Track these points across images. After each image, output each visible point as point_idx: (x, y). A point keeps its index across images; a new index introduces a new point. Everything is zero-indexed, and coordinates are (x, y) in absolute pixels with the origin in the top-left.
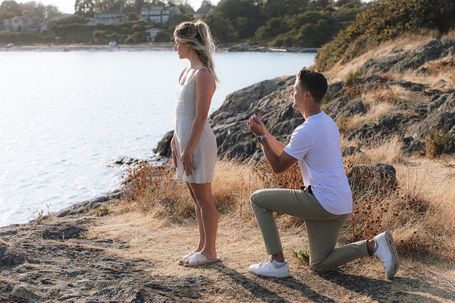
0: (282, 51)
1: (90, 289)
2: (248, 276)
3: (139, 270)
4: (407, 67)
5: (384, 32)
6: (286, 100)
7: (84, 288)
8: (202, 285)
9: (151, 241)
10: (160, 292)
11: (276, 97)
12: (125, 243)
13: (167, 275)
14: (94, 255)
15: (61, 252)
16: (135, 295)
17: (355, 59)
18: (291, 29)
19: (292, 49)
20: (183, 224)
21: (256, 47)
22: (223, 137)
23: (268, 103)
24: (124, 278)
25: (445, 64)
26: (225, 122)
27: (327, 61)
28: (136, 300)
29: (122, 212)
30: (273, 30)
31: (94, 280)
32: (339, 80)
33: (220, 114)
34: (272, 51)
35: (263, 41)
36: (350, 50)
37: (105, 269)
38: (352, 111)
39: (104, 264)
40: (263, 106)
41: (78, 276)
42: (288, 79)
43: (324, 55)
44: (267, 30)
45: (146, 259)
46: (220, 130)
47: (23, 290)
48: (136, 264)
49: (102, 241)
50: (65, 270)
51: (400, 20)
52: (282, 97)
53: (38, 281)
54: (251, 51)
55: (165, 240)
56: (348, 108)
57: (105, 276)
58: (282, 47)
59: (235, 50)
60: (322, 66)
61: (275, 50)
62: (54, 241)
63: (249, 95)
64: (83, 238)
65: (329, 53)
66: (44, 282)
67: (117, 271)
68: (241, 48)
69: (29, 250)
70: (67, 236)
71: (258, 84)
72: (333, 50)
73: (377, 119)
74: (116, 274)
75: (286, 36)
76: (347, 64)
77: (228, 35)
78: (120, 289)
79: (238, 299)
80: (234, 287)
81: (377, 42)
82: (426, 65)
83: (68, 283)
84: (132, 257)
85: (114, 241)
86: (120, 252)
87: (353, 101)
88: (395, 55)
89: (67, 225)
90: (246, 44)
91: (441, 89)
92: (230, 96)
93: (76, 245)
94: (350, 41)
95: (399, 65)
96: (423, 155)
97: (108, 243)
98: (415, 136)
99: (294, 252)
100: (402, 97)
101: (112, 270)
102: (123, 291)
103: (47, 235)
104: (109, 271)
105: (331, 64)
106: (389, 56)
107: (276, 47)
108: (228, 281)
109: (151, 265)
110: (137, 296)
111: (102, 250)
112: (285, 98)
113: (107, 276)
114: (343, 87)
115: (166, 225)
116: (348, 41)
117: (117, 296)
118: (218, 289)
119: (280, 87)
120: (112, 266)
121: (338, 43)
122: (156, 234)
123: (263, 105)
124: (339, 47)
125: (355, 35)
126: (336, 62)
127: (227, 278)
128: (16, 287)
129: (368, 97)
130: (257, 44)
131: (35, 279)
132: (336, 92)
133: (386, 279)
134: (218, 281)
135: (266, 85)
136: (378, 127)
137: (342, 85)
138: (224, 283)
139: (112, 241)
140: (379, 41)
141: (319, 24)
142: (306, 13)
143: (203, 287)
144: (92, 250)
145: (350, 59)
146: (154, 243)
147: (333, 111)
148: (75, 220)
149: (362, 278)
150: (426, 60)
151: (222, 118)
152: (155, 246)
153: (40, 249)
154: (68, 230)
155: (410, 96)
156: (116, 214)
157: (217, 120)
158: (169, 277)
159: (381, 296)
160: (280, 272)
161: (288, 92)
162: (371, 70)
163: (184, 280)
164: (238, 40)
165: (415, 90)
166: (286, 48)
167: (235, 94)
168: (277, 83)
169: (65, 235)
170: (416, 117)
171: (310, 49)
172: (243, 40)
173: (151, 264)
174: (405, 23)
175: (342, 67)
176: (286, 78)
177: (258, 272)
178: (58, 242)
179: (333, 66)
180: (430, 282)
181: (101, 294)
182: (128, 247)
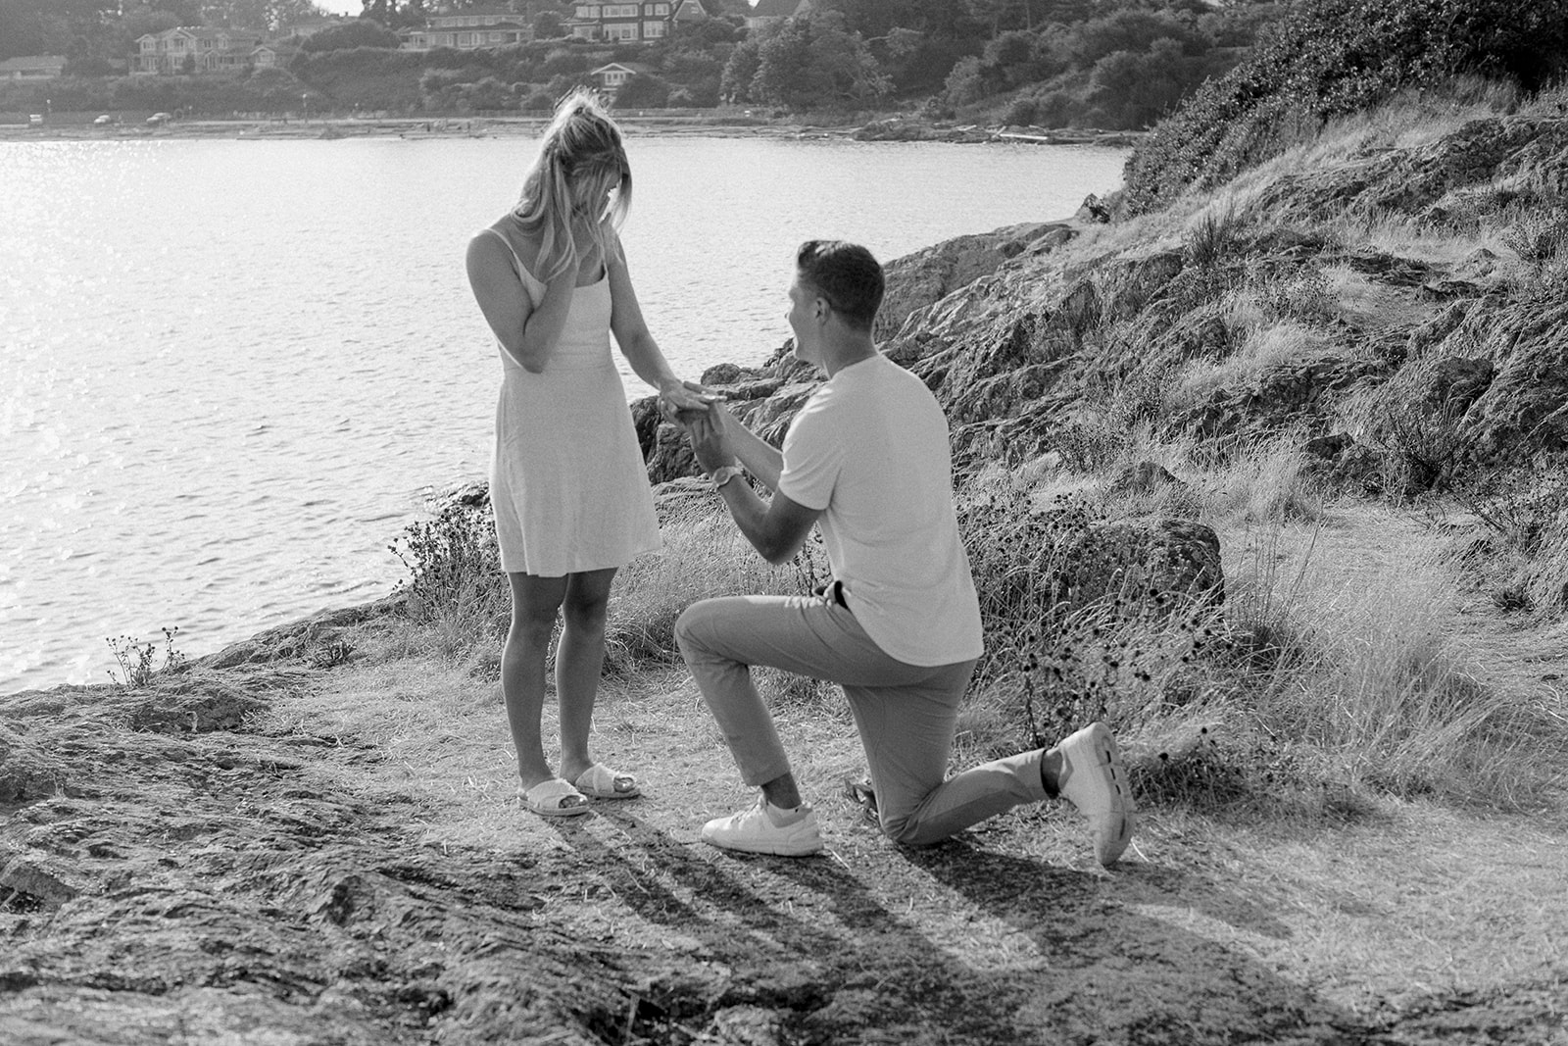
0: (1032, 141)
1: (222, 874)
2: (699, 851)
3: (388, 828)
4: (1389, 204)
5: (1339, 88)
6: (1017, 303)
7: (205, 869)
8: (554, 874)
9: (447, 746)
10: (413, 888)
11: (987, 293)
12: (370, 747)
13: (465, 842)
14: (262, 781)
15: (169, 767)
16: (331, 891)
17: (1245, 176)
18: (1063, 68)
21: (948, 127)
23: (961, 314)
24: (327, 847)
25: (1505, 198)
27: (1158, 178)
28: (331, 906)
29: (388, 657)
30: (1006, 70)
31: (236, 849)
32: (1175, 243)
34: (999, 140)
35: (971, 107)
36: (1232, 144)
37: (284, 822)
38: (1188, 348)
39: (282, 808)
40: (948, 322)
41: (199, 839)
42: (1036, 234)
43: (1152, 159)
44: (984, 72)
45: (415, 796)
47: (35, 871)
48: (385, 810)
49: (304, 742)
50: (168, 819)
51: (1393, 51)
52: (1006, 292)
53: (82, 848)
54: (932, 139)
55: (488, 743)
56: (1178, 338)
58: (1032, 126)
59: (878, 136)
60: (1142, 193)
61: (1011, 135)
62: (158, 737)
64: (252, 731)
65: (1168, 153)
66: (97, 852)
67: (317, 829)
68: (899, 128)
69: (80, 760)
70: (206, 725)
71: (935, 250)
72: (1181, 144)
73: (1258, 376)
74: (307, 835)
75: (1048, 90)
76: (1218, 190)
77: (856, 84)
78: (298, 876)
79: (646, 916)
81: (1319, 121)
82: (1448, 201)
83: (164, 855)
84: (377, 789)
85: (339, 741)
86: (346, 775)
87: (1196, 314)
88: (1362, 163)
89: (210, 692)
90: (916, 114)
91: (1477, 281)
93: (224, 748)
94: (1236, 113)
95: (1366, 198)
96: (1375, 491)
97: (320, 748)
98: (1357, 431)
99: (848, 783)
100: (1347, 304)
101: (304, 824)
102: (305, 882)
103: (145, 719)
104: (294, 828)
105: (1173, 189)
106: (1345, 166)
107: (1016, 127)
108: (634, 864)
110: (335, 896)
111: (293, 768)
112: (1016, 298)
113: (278, 838)
114: (1185, 266)
116: (1226, 113)
117: (288, 895)
118: (596, 888)
119: (1007, 261)
120: (308, 814)
121: (1196, 119)
122: (465, 724)
123: (945, 318)
124: (1198, 133)
125: (1249, 95)
126: (1186, 180)
127: (632, 856)
128: (14, 863)
129: (1240, 304)
130: (952, 116)
131: (74, 841)
132: (1162, 282)
133: (1096, 869)
134: (602, 864)
135: (962, 252)
136: (1257, 399)
137: (1182, 259)
138: (620, 870)
139: (334, 741)
140: (1325, 115)
141: (1155, 55)
142: (1115, 16)
143: (555, 878)
144: (263, 766)
145: (1230, 175)
146: (454, 750)
148: (248, 676)
149: (1028, 866)
150: (1449, 183)
152: (453, 761)
153: (111, 759)
154: (210, 705)
155: (1379, 301)
156: (371, 664)
158: (469, 848)
159: (1061, 914)
160: (789, 840)
161: (1027, 279)
162: (1280, 212)
163: (507, 858)
164: (889, 103)
165: (1398, 281)
166: (1046, 131)
168: (999, 245)
169: (201, 720)
170: (1375, 370)
172: (906, 102)
173: (428, 811)
174: (1409, 57)
175: (1203, 199)
176: (1029, 230)
177: (727, 842)
178: (167, 741)
179: (1177, 194)
180: (1217, 877)
181: (245, 889)
182: (375, 761)
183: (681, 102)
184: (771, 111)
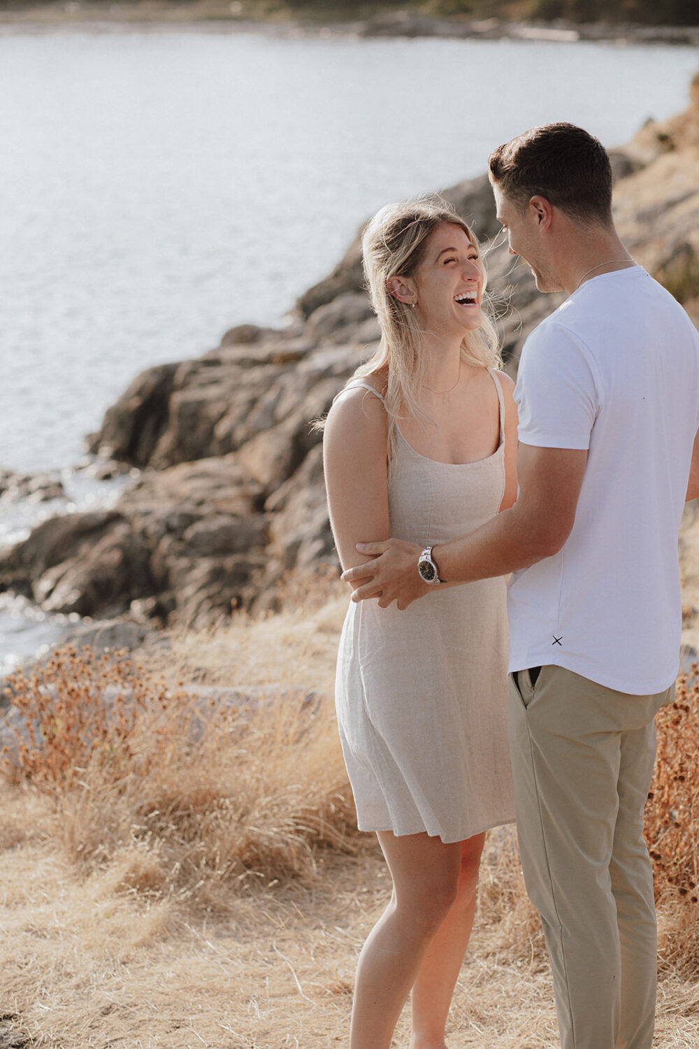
0: (560, 40)
19: (597, 29)
21: (463, 23)
54: (446, 36)
58: (560, 21)
59: (386, 32)
61: (534, 33)
68: (410, 23)
90: (425, 11)
130: (467, 10)
166: (577, 26)
184: (262, 6)
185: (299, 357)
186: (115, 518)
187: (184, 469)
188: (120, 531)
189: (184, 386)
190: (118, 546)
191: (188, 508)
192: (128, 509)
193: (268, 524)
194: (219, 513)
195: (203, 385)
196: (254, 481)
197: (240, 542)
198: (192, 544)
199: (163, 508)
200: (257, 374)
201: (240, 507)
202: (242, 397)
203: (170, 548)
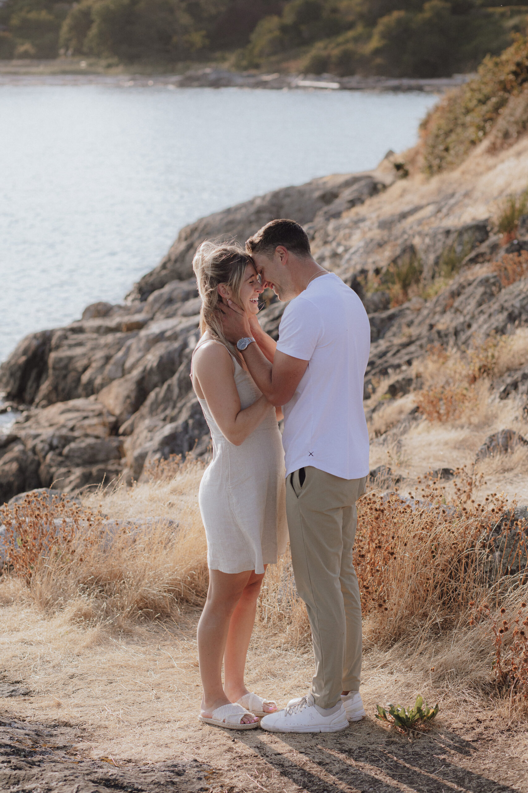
0: (326, 88)
3: (65, 746)
6: (340, 250)
8: (200, 779)
9: (74, 680)
13: (125, 756)
17: (524, 143)
18: (351, 26)
19: (354, 80)
20: (135, 639)
21: (253, 76)
22: (176, 355)
24: (47, 766)
26: (180, 312)
27: (449, 140)
30: (303, 27)
33: (167, 289)
34: (298, 87)
35: (273, 59)
36: (511, 115)
38: (512, 318)
43: (443, 122)
44: (284, 29)
45: (73, 722)
46: (168, 334)
48: (55, 732)
52: (330, 239)
54: (241, 86)
55: (105, 678)
56: (502, 309)
57: (10, 762)
58: (326, 75)
59: (196, 83)
60: (437, 151)
61: (307, 83)
63: (240, 228)
65: (456, 119)
67: (24, 750)
68: (213, 77)
72: (468, 111)
74: (24, 755)
75: (338, 45)
76: (503, 155)
77: (175, 39)
80: (264, 783)
84: (41, 716)
86: (13, 705)
87: (515, 288)
90: (226, 65)
92: (189, 230)
99: (378, 707)
101: (15, 747)
104: (10, 750)
105: (462, 148)
107: (311, 76)
108: (250, 770)
109: (86, 734)
112: (339, 244)
114: (491, 234)
115: (99, 641)
119: (326, 208)
120: (11, 738)
122: (82, 664)
124: (483, 102)
126: (473, 143)
127: (246, 764)
130: (257, 66)
132: (473, 248)
134: (229, 770)
135: (287, 201)
137: (489, 228)
138: (243, 775)
141: (427, 15)
143: (201, 782)
145: (511, 141)
147: (465, 312)
151: (170, 301)
152: (85, 692)
157: (157, 306)
158: (130, 761)
161: (347, 227)
163: (164, 769)
166: (338, 79)
167: (202, 226)
168: (317, 194)
171: (406, 82)
172: (218, 54)
173: (85, 732)
175: (491, 161)
176: (341, 180)
179: (466, 152)
182: (27, 694)
183: (25, 55)
184: (103, 62)
185: (140, 326)
186: (13, 439)
187: (60, 406)
188: (17, 448)
189: (58, 347)
190: (16, 459)
191: (64, 432)
192: (22, 434)
193: (122, 443)
194: (87, 436)
195: (70, 346)
196: (111, 414)
197: (101, 456)
198: (67, 457)
199: (47, 433)
200: (110, 338)
201: (101, 431)
202: (99, 354)
203: (52, 460)
